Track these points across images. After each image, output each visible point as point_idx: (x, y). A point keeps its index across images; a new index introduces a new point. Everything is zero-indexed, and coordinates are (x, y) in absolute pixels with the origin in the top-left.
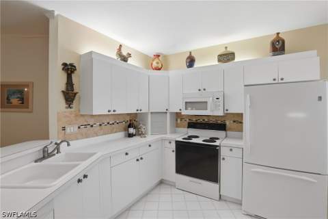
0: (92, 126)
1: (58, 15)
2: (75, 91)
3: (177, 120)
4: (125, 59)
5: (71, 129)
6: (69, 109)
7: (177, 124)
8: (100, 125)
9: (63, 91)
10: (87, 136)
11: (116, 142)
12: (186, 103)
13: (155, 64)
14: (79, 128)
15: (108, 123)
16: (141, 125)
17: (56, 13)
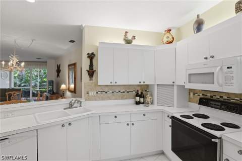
0: (106, 93)
1: (85, 26)
2: (94, 70)
3: (190, 94)
4: (128, 42)
5: (92, 93)
6: (91, 81)
7: (190, 98)
8: (113, 92)
9: (87, 70)
10: (103, 99)
11: (127, 106)
12: (190, 75)
13: (165, 40)
14: (97, 93)
15: (119, 92)
16: (148, 95)
17: (84, 25)
